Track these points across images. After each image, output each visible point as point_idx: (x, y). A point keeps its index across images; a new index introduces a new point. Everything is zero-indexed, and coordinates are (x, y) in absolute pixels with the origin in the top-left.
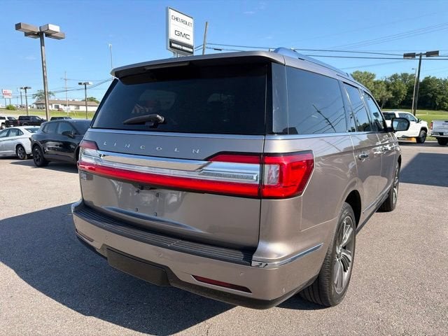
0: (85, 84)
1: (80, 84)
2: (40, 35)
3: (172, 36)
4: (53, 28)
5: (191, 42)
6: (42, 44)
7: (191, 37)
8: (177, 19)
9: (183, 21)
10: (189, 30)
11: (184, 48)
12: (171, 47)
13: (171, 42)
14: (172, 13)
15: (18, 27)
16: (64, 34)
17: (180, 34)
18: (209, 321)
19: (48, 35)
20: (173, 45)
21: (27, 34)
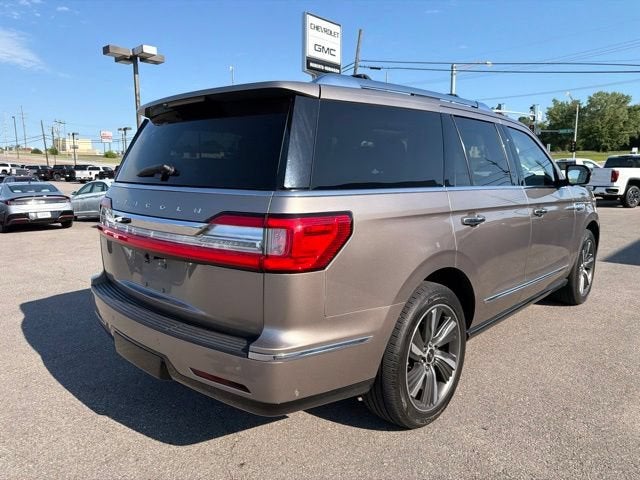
2: (133, 59)
3: (311, 52)
4: (149, 49)
5: (336, 60)
6: (136, 72)
7: (338, 53)
8: (317, 28)
9: (326, 31)
10: (335, 43)
11: (327, 68)
12: (309, 67)
13: (310, 60)
14: (311, 20)
15: (106, 50)
16: (163, 57)
17: (321, 49)
18: (241, 433)
19: (143, 59)
20: (312, 65)
21: (117, 60)
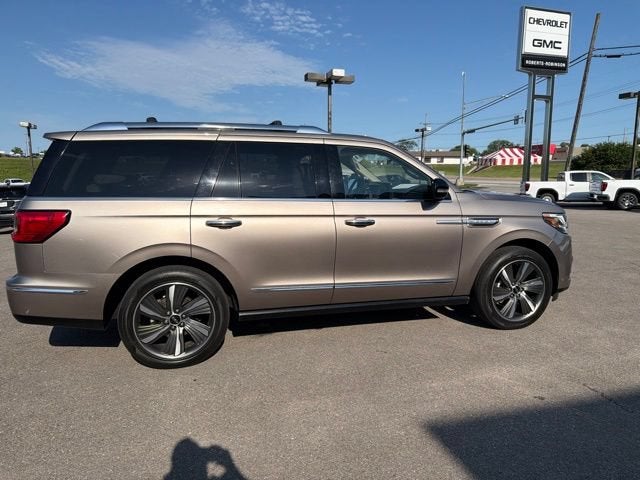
0: (423, 131)
1: (417, 130)
2: (327, 82)
3: (528, 48)
4: (338, 72)
5: (563, 52)
6: (330, 93)
7: (564, 46)
8: (538, 21)
9: (549, 23)
10: (562, 35)
12: (524, 65)
13: (526, 57)
14: (530, 13)
16: (353, 77)
17: (542, 43)
19: (336, 82)
20: (527, 62)
